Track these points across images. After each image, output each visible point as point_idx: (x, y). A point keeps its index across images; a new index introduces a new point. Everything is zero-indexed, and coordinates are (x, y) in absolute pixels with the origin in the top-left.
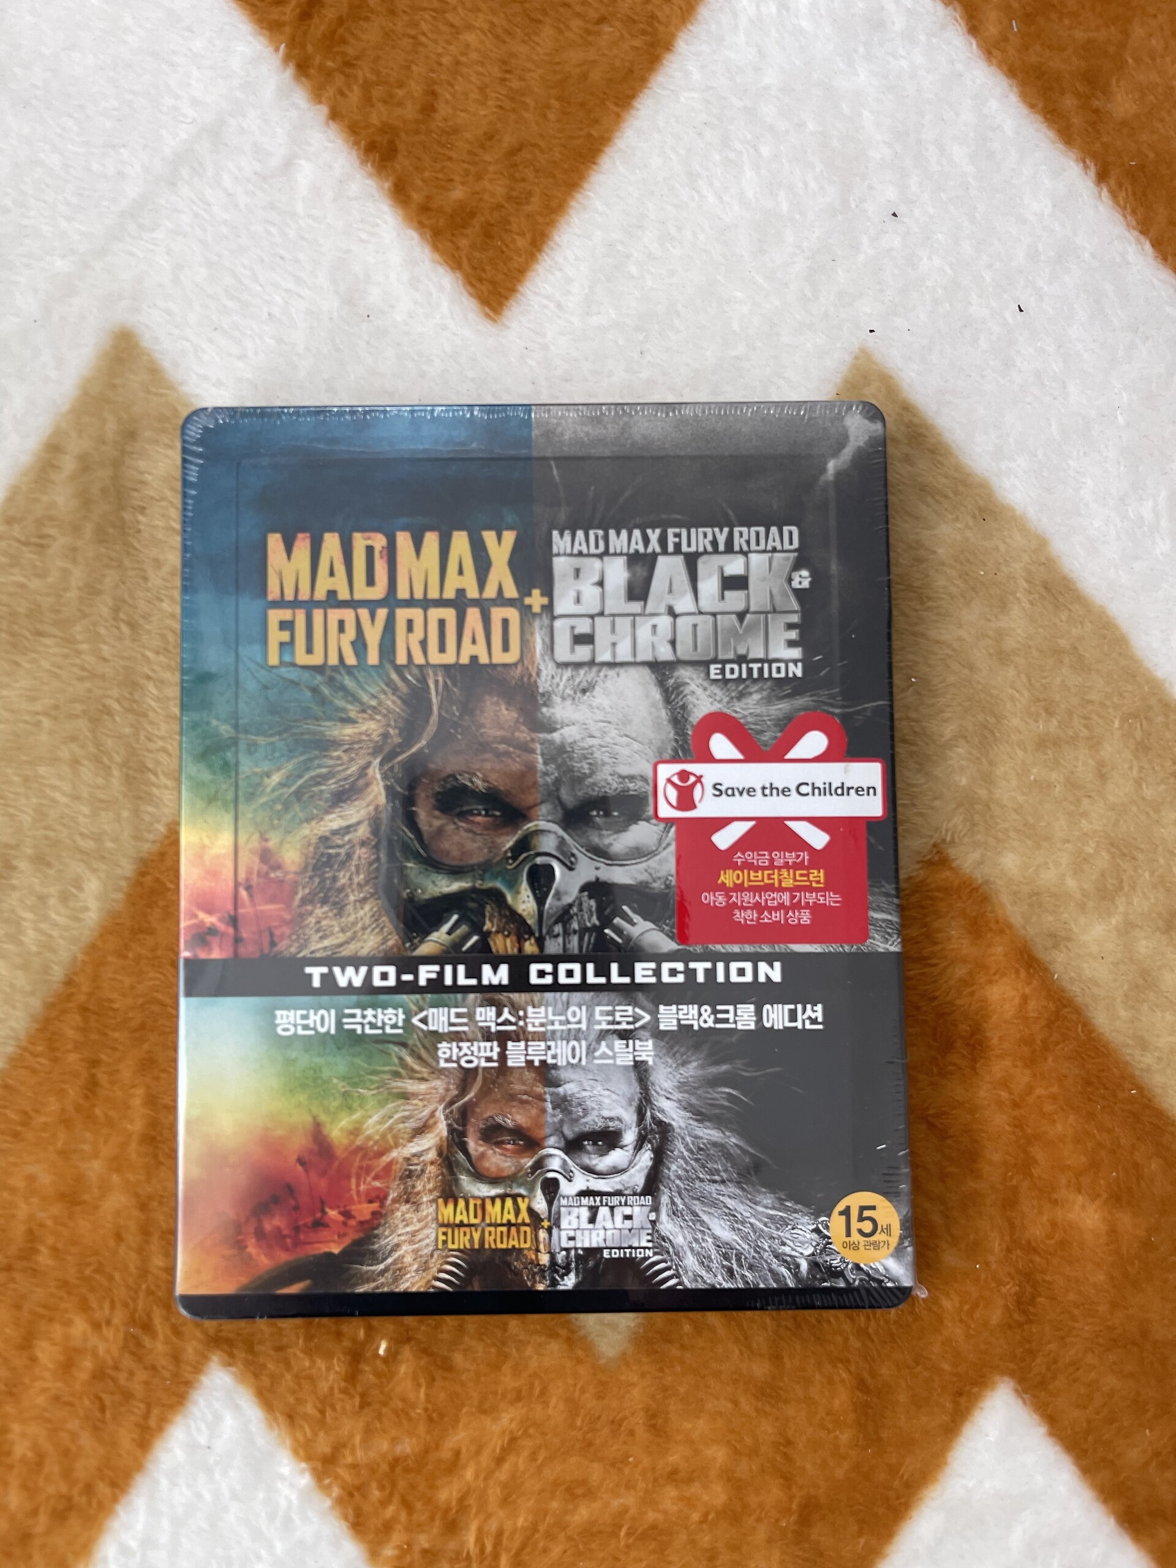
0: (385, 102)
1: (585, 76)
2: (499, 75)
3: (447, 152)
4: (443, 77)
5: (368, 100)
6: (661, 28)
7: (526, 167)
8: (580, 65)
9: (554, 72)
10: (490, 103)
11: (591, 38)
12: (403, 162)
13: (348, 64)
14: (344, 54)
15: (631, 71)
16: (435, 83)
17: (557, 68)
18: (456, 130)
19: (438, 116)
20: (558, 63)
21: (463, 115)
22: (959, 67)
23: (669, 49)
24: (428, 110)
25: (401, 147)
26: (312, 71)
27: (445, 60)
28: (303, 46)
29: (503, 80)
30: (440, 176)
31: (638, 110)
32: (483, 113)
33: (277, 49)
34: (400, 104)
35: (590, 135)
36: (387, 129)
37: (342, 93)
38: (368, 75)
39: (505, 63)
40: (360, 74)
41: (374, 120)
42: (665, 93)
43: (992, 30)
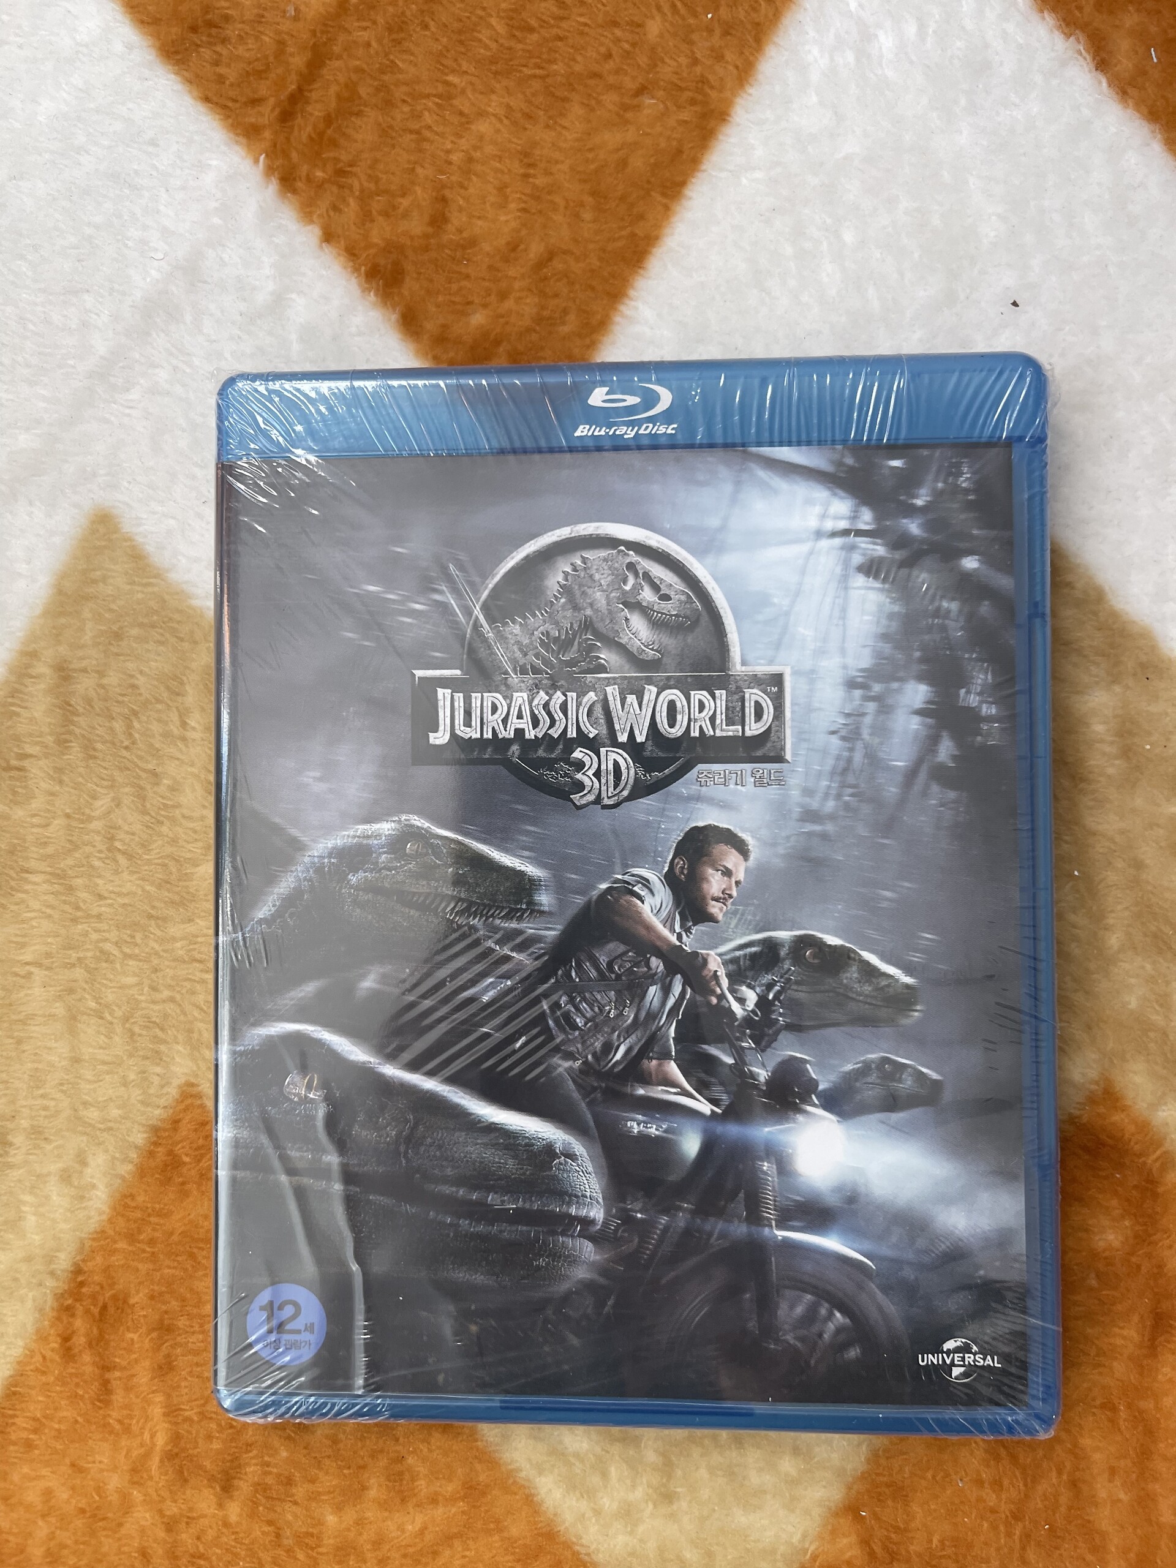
0: (386, 214)
1: (623, 163)
2: (522, 171)
3: (463, 270)
4: (454, 178)
5: (366, 216)
6: (713, 94)
7: (558, 280)
8: (618, 150)
9: (587, 161)
10: (513, 206)
11: (629, 115)
12: (411, 286)
13: (340, 172)
14: (336, 160)
15: (680, 151)
16: (444, 187)
17: (590, 156)
18: (473, 242)
19: (450, 227)
20: (591, 150)
21: (480, 223)
22: (1086, 112)
23: (724, 120)
24: (438, 220)
25: (409, 267)
26: (299, 185)
27: (455, 158)
28: (286, 154)
29: (526, 176)
30: (457, 299)
31: (690, 198)
32: (503, 218)
33: (256, 161)
34: (406, 215)
35: (633, 235)
36: (392, 248)
37: (335, 208)
38: (366, 184)
39: (526, 155)
40: (356, 185)
41: (376, 239)
42: (723, 175)
43: (1125, 63)
